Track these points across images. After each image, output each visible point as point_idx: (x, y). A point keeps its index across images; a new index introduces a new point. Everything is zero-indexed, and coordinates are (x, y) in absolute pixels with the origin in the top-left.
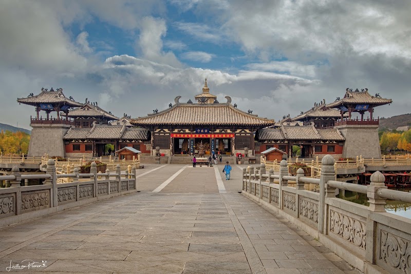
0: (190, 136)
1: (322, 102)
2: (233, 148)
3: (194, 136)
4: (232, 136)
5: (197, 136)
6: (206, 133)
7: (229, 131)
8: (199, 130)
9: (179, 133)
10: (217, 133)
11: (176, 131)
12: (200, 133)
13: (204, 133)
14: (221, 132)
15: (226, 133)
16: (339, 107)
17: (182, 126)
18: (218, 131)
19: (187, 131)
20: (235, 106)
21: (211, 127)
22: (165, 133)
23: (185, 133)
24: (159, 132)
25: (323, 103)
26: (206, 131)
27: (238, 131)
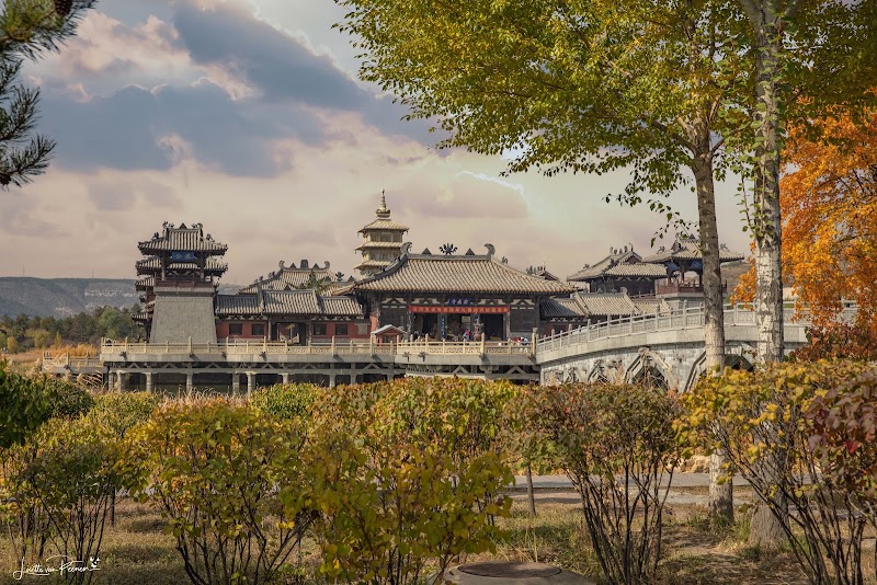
0: (439, 310)
1: (626, 247)
2: (508, 330)
3: (445, 310)
4: (505, 310)
5: (452, 310)
6: (466, 306)
7: (500, 302)
8: (454, 301)
9: (421, 305)
10: (482, 306)
11: (417, 301)
12: (456, 305)
13: (462, 305)
14: (488, 303)
15: (496, 306)
16: (665, 262)
17: (427, 294)
18: (483, 302)
19: (435, 301)
20: (505, 260)
21: (472, 296)
22: (399, 304)
23: (430, 305)
24: (389, 304)
25: (629, 250)
26: (466, 302)
27: (515, 302)
